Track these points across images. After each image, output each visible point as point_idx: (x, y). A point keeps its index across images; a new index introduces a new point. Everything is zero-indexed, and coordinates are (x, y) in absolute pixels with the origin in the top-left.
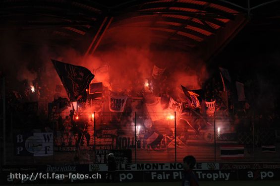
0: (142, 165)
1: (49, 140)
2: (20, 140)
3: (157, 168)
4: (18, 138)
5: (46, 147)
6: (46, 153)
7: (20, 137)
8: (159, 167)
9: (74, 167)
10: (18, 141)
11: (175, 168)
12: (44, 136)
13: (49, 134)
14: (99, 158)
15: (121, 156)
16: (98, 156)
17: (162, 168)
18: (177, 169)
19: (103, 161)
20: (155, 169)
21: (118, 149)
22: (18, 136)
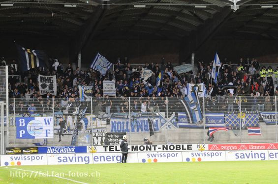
0: (137, 147)
1: (49, 123)
2: (22, 124)
3: (150, 149)
4: (21, 122)
5: (47, 131)
6: (47, 136)
7: (22, 121)
8: (153, 148)
9: (73, 149)
10: (21, 125)
11: (167, 149)
12: (45, 120)
13: (49, 118)
14: (96, 140)
15: (116, 138)
16: (95, 138)
17: (155, 149)
18: (169, 150)
19: (99, 143)
20: (149, 150)
21: (114, 132)
22: (20, 120)
